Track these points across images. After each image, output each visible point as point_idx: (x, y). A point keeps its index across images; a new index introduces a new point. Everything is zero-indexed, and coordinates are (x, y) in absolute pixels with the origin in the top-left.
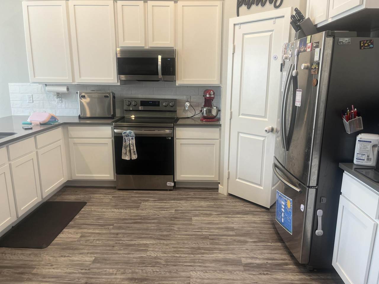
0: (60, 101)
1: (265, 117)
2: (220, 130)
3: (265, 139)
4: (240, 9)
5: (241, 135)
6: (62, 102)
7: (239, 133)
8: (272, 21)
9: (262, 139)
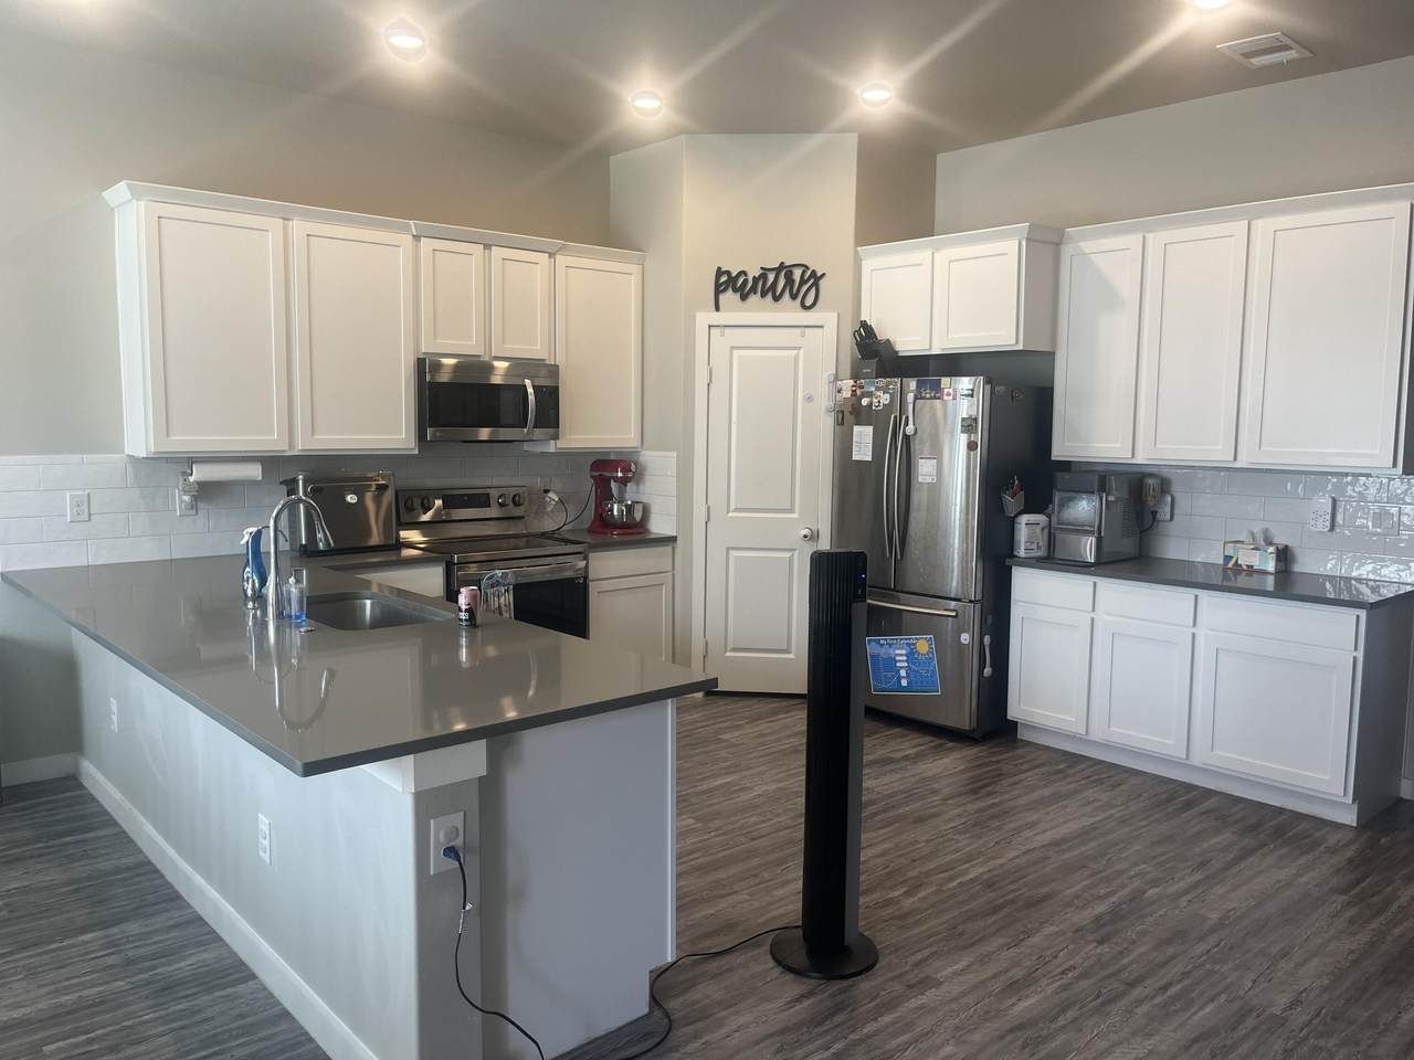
0: (192, 508)
1: (791, 510)
2: (673, 549)
3: (793, 555)
4: (721, 297)
5: (734, 554)
6: (197, 513)
7: (728, 549)
8: (800, 329)
9: (788, 555)
